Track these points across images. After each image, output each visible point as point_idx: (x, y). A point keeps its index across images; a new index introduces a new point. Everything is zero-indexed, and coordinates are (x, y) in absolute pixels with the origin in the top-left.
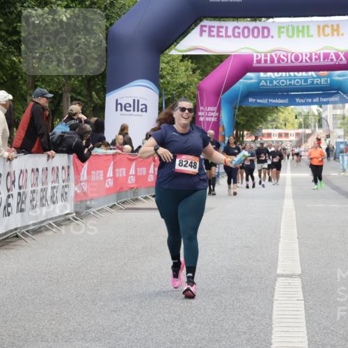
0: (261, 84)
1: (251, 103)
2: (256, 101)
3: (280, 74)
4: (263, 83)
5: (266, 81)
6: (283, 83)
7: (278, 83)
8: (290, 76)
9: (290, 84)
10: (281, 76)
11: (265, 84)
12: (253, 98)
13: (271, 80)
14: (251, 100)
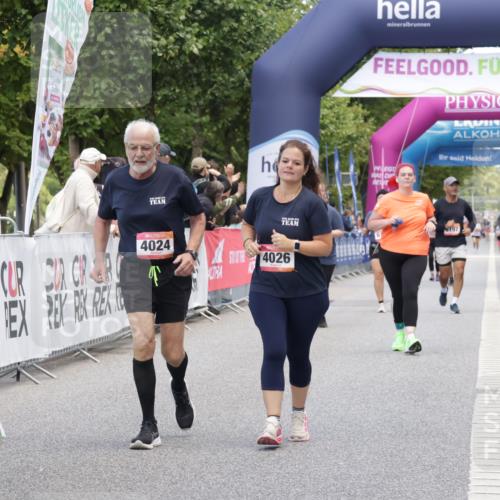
0: (456, 136)
1: (443, 161)
2: (448, 159)
3: (481, 122)
4: (458, 135)
5: (462, 132)
6: (485, 134)
7: (479, 134)
8: (494, 125)
9: (495, 137)
10: (483, 126)
11: (460, 136)
12: (445, 154)
13: (469, 132)
14: (442, 157)
